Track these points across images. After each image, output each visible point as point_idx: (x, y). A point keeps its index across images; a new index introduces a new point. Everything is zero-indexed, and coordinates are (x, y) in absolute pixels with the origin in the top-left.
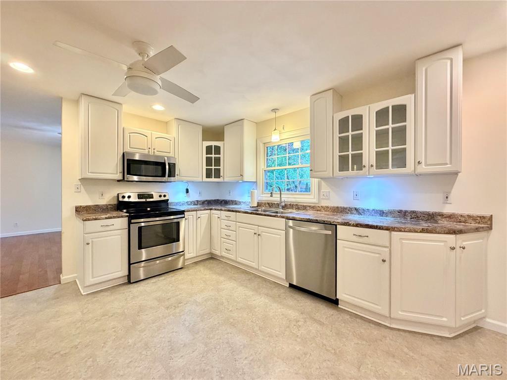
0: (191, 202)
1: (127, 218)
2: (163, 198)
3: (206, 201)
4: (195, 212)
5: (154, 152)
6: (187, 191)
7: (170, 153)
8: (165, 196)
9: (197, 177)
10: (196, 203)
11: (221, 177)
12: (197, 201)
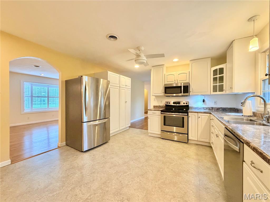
0: (207, 108)
1: (161, 111)
2: (185, 104)
3: (221, 108)
4: (197, 114)
5: (177, 82)
6: (204, 101)
7: (186, 80)
8: (186, 103)
9: (206, 92)
10: (211, 109)
11: (224, 91)
12: (212, 108)
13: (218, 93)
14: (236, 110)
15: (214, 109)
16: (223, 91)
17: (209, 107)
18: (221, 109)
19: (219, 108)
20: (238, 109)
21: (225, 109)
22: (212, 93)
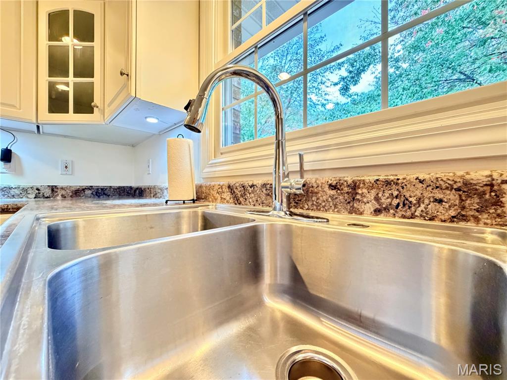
0: (25, 190)
6: (8, 156)
9: (14, 107)
10: (48, 192)
11: (95, 109)
12: (53, 189)
13: (71, 117)
14: (137, 192)
15: (63, 192)
16: (92, 112)
17: (38, 184)
18: (88, 192)
19: (83, 190)
20: (141, 188)
21: (102, 189)
22: (46, 116)
